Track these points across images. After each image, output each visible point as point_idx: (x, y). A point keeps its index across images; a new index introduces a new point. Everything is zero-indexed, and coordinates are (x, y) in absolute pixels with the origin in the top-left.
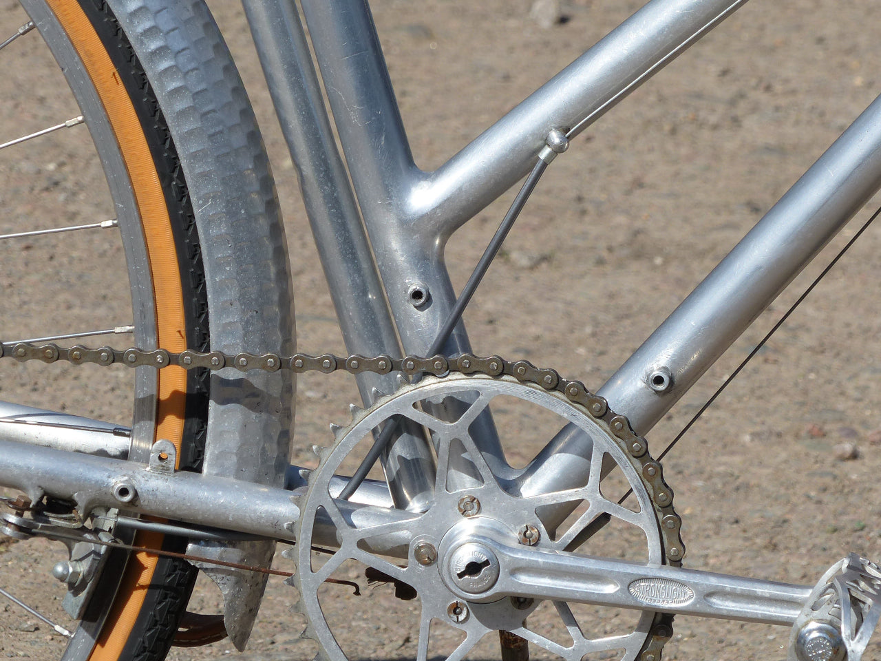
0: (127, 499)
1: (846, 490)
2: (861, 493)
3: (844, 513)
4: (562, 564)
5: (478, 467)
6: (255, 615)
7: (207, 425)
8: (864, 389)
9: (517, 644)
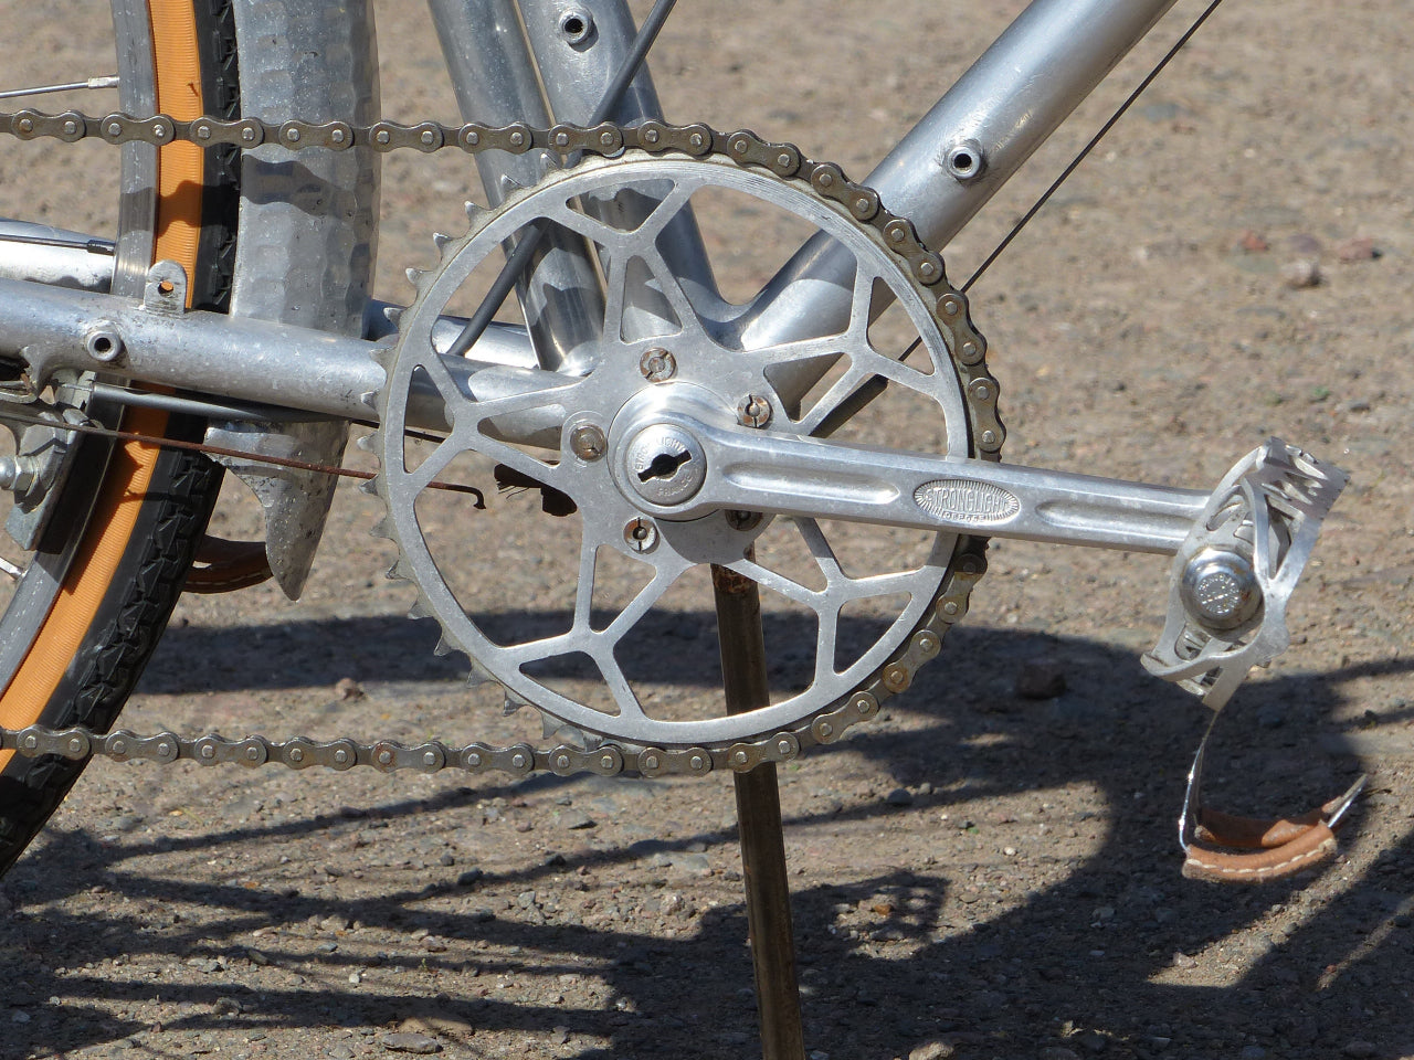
0: (108, 355)
1: (1299, 337)
2: (1323, 341)
3: (1295, 373)
4: (807, 458)
5: (672, 302)
6: (316, 541)
7: (237, 235)
8: (1333, 174)
9: (740, 587)
